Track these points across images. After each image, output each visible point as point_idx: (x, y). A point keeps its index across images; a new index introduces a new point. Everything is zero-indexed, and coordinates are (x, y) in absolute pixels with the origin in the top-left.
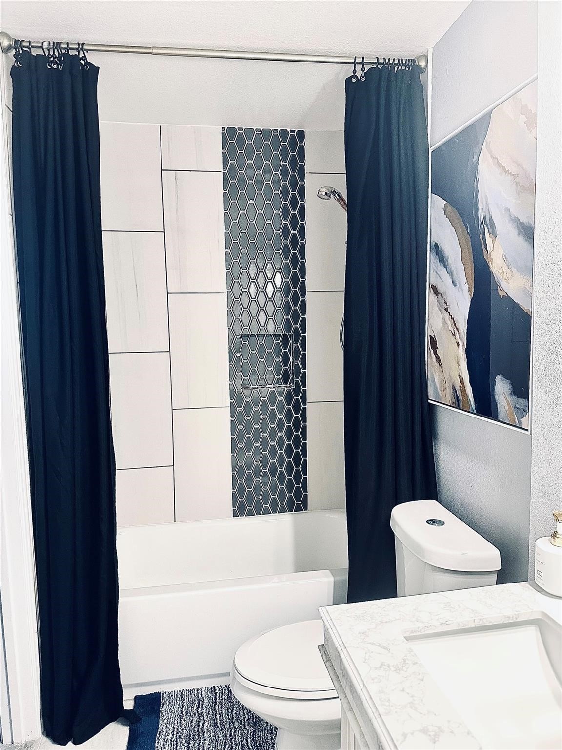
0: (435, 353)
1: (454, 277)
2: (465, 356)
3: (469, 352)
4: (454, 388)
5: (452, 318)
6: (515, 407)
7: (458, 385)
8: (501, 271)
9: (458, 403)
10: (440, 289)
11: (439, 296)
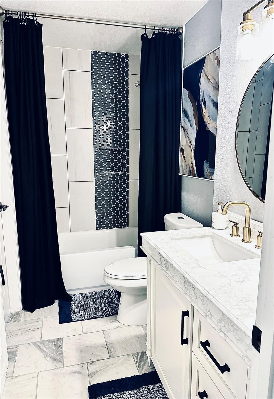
0: (183, 155)
1: (191, 123)
2: (194, 154)
3: (195, 153)
4: (189, 168)
5: (190, 140)
6: (210, 172)
7: (191, 166)
8: (207, 121)
9: (191, 174)
10: (186, 128)
11: (185, 131)
